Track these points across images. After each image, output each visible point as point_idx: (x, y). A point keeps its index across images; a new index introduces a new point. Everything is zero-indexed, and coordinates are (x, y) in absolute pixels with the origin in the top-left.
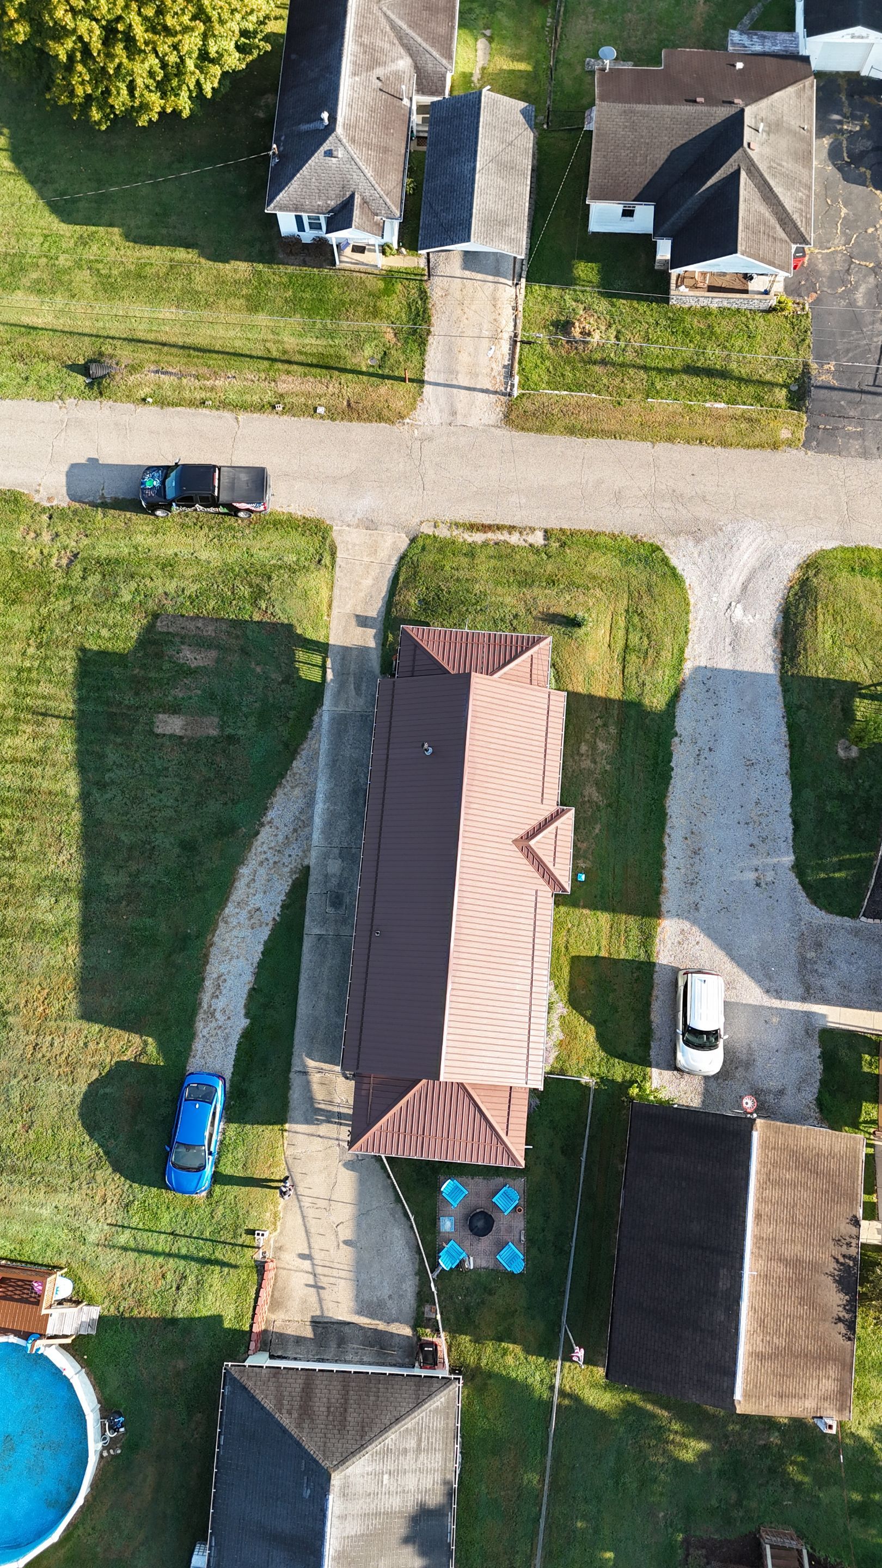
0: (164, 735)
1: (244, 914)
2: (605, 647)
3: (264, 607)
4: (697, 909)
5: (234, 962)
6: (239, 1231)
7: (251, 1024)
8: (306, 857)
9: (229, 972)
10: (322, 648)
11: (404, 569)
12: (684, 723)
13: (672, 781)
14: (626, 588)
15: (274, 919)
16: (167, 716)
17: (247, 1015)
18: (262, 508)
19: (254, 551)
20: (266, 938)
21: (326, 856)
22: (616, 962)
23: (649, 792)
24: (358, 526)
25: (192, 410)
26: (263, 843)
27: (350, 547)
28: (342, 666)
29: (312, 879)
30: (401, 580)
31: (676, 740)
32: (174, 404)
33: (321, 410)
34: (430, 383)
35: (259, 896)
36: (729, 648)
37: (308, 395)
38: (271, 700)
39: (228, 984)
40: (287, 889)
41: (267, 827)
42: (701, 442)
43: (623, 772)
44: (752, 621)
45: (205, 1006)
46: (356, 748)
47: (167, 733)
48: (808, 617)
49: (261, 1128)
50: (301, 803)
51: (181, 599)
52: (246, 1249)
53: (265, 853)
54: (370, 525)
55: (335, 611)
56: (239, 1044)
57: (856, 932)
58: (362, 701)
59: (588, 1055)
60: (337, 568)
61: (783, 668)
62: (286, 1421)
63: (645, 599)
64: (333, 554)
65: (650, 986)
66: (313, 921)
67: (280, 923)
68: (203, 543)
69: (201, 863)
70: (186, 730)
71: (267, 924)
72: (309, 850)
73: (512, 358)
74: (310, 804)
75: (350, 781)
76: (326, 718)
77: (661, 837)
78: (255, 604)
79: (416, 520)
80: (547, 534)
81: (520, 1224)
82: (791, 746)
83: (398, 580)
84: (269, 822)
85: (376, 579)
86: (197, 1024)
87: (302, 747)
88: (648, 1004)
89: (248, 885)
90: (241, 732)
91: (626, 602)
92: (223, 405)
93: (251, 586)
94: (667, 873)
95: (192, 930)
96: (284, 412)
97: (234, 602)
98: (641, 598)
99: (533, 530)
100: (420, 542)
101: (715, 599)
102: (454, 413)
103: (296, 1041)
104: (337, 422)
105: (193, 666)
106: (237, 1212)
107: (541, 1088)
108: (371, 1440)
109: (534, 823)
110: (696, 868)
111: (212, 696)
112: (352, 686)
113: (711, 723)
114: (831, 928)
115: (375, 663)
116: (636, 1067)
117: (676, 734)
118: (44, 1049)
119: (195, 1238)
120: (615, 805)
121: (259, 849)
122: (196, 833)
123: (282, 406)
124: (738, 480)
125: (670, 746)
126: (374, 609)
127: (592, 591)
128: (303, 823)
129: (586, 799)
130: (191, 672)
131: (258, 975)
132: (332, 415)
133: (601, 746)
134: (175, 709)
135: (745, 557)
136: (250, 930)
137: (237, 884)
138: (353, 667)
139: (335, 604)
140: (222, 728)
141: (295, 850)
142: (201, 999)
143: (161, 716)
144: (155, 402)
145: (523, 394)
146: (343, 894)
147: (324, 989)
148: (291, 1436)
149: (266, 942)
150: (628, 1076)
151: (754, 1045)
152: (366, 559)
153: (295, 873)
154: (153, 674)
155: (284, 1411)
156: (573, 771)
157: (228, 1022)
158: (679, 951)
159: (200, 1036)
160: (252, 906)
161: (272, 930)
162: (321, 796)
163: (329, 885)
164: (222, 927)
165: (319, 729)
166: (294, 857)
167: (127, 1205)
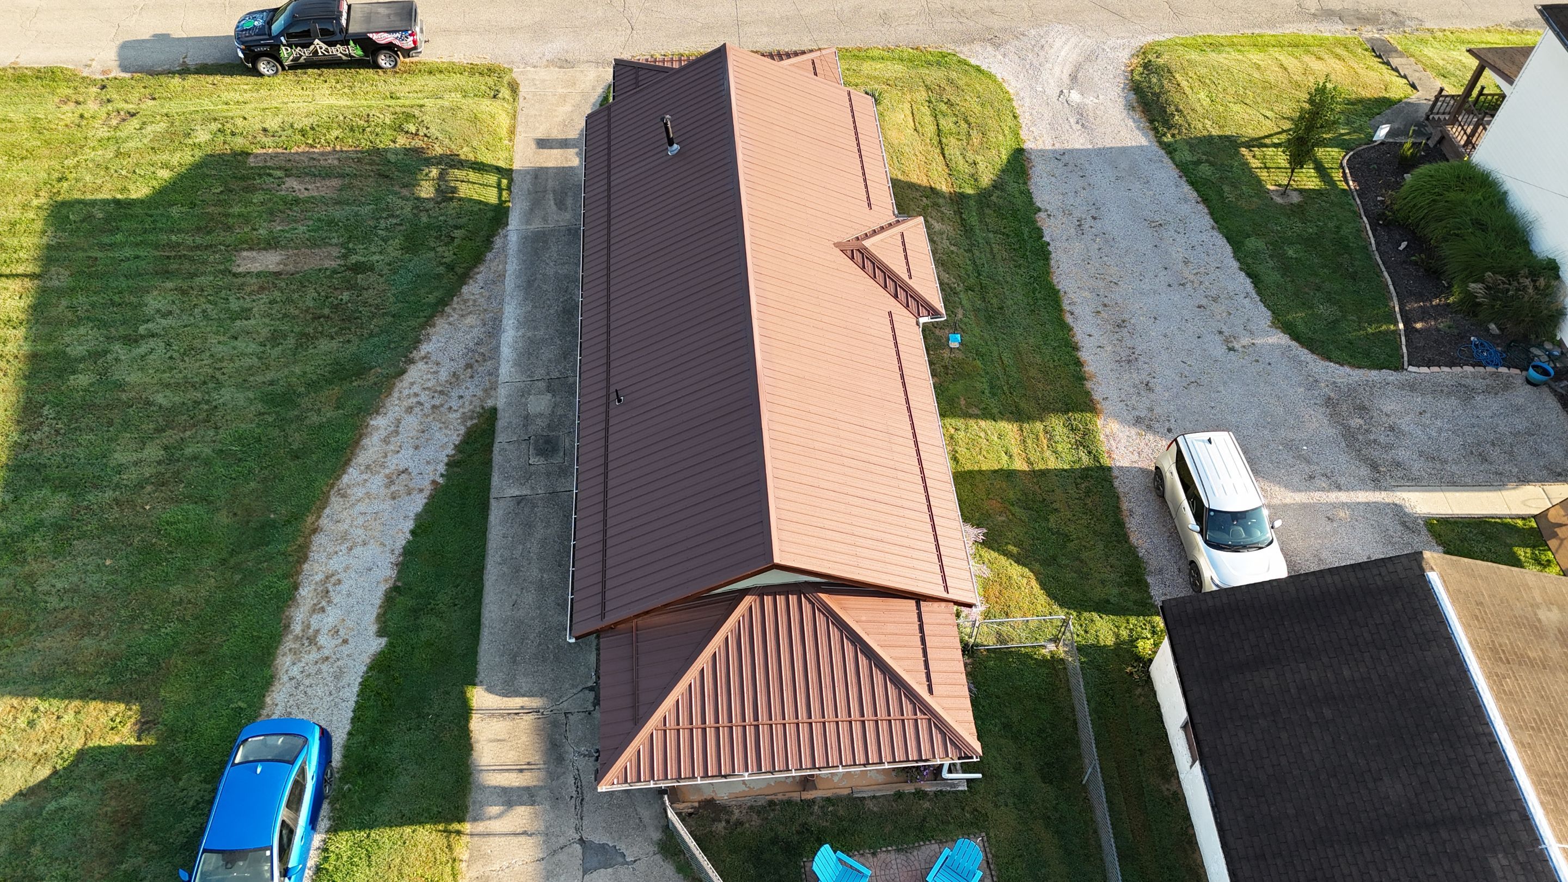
0: (249, 273)
1: (377, 482)
2: (910, 132)
3: (413, 129)
4: (1149, 389)
5: (357, 551)
7: (390, 645)
8: (489, 396)
9: (346, 569)
10: (504, 171)
12: (1046, 198)
13: (1053, 256)
14: (921, 84)
15: (434, 482)
16: (255, 252)
17: (381, 633)
20: (419, 509)
21: (524, 393)
22: (1044, 473)
23: (1023, 270)
24: (547, 66)
26: (412, 384)
27: (537, 83)
28: (534, 185)
29: (501, 424)
31: (1042, 215)
35: (408, 452)
36: (1077, 126)
38: (425, 220)
39: (344, 587)
40: (456, 440)
41: (421, 365)
44: (1096, 101)
45: (297, 628)
47: (254, 270)
48: (1168, 86)
49: (409, 828)
50: (477, 333)
51: (288, 133)
54: (564, 63)
55: (519, 138)
56: (365, 681)
57: (1411, 387)
58: (568, 215)
60: (521, 99)
61: (1156, 133)
63: (949, 90)
64: (514, 89)
66: (506, 478)
67: (446, 487)
68: (327, 92)
69: (300, 418)
70: (285, 265)
71: (421, 491)
72: (494, 387)
74: (493, 329)
75: (556, 300)
76: (513, 237)
77: (1061, 316)
78: (399, 128)
82: (1206, 202)
84: (425, 358)
85: (577, 106)
86: (279, 660)
89: (386, 441)
90: (376, 258)
91: (924, 95)
95: (277, 514)
97: (368, 129)
98: (943, 90)
101: (1040, 89)
105: (301, 196)
109: (865, 229)
110: (1128, 343)
111: (331, 224)
114: (1371, 386)
117: (1039, 210)
121: (406, 392)
122: (294, 382)
125: (1035, 221)
126: (577, 130)
128: (482, 356)
130: (298, 203)
131: (403, 566)
134: (268, 244)
136: (389, 502)
137: (366, 441)
138: (551, 184)
139: (519, 129)
140: (345, 257)
141: (471, 390)
143: (245, 253)
146: (557, 436)
147: (534, 572)
149: (418, 517)
150: (1124, 634)
152: (561, 91)
153: (471, 418)
154: (236, 210)
157: (343, 648)
158: (1142, 444)
159: (285, 678)
160: (393, 467)
161: (431, 497)
162: (511, 322)
163: (531, 429)
164: (335, 503)
165: (504, 250)
166: (468, 398)
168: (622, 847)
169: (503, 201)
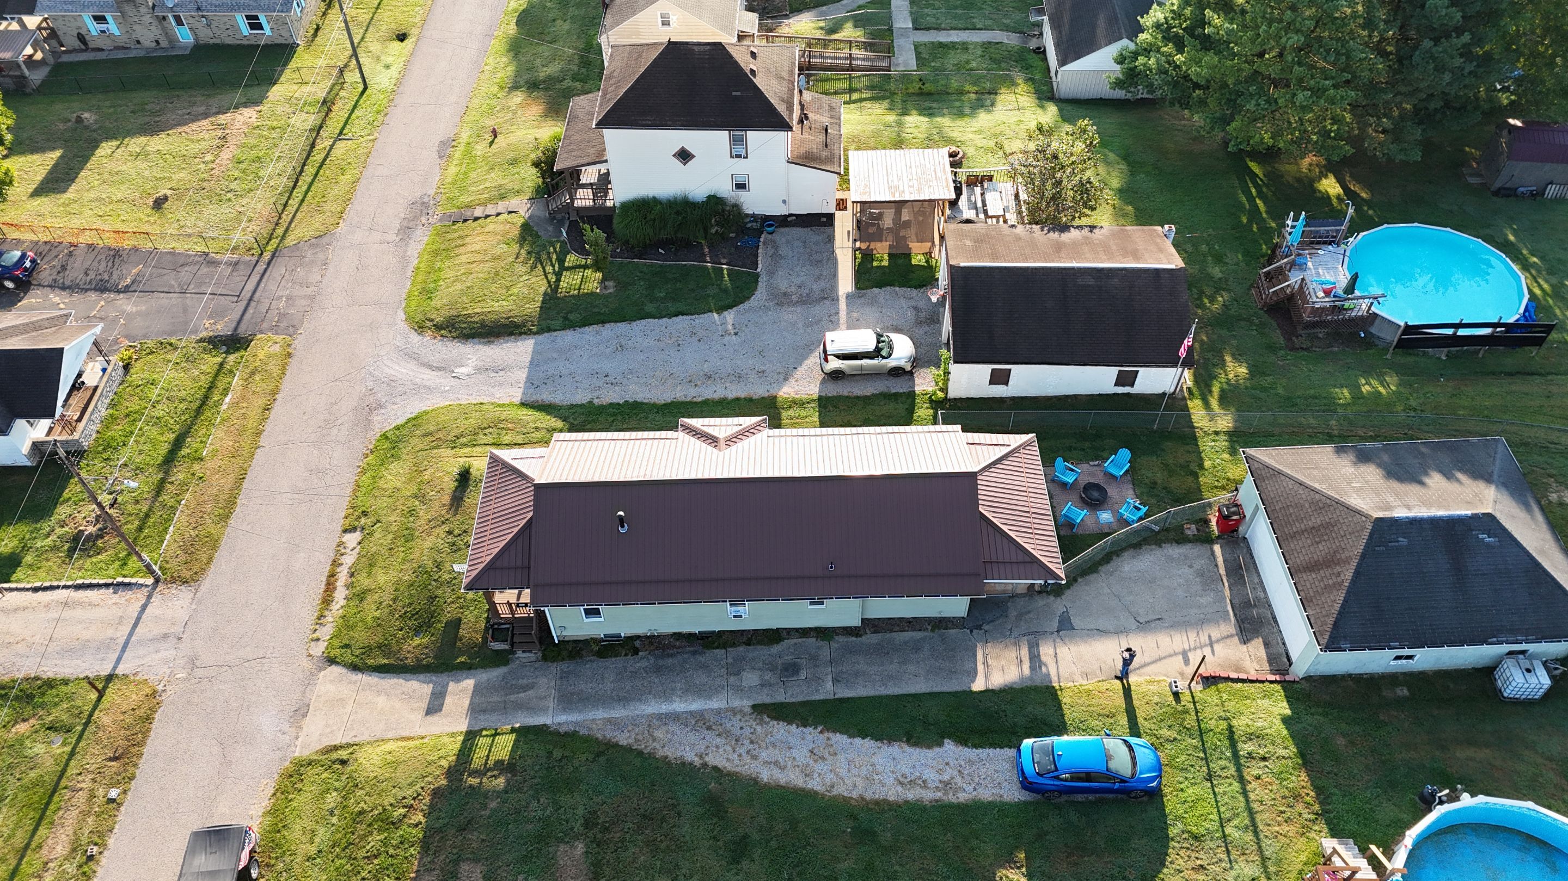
1: (819, 767)
3: (402, 811)
4: (763, 372)
5: (879, 769)
6: (1180, 708)
7: (949, 738)
8: (741, 711)
9: (893, 772)
10: (471, 736)
11: (370, 662)
12: (578, 397)
13: (639, 400)
14: (426, 452)
15: (821, 732)
17: (941, 744)
18: (253, 833)
19: (313, 850)
20: (845, 737)
21: (739, 690)
24: (300, 726)
26: (728, 760)
27: (329, 730)
28: (493, 710)
29: (768, 700)
30: (385, 661)
31: (596, 401)
33: (113, 793)
34: (115, 667)
35: (795, 753)
36: (502, 372)
37: (85, 814)
38: (537, 781)
39: (906, 771)
40: (782, 725)
41: (707, 759)
44: (474, 360)
45: (939, 795)
46: (603, 679)
48: (476, 319)
49: (1064, 707)
50: (674, 727)
52: (1196, 699)
53: (740, 755)
54: (300, 712)
55: (419, 731)
56: (975, 746)
57: (771, 273)
58: (543, 681)
60: (356, 740)
61: (525, 333)
62: (1348, 574)
63: (441, 436)
64: (336, 748)
65: (839, 398)
66: (817, 691)
67: (825, 725)
69: (760, 830)
71: (828, 739)
72: (733, 709)
73: (107, 586)
75: (644, 678)
76: (562, 718)
77: (695, 403)
78: (396, 824)
79: (305, 661)
80: (348, 530)
81: (1083, 465)
82: (603, 322)
83: (385, 665)
84: (701, 757)
85: (379, 693)
86: (961, 800)
87: (601, 738)
88: (857, 397)
89: (783, 768)
90: (580, 811)
91: (443, 451)
93: (370, 834)
94: (731, 396)
95: (848, 827)
96: (102, 843)
98: (439, 439)
99: (341, 544)
100: (337, 652)
102: (166, 636)
103: (959, 688)
104: (138, 772)
106: (1162, 714)
108: (1330, 498)
110: (724, 376)
111: (528, 857)
112: (522, 695)
113: (578, 378)
114: (770, 287)
115: (494, 674)
116: (918, 401)
117: (590, 402)
119: (1205, 754)
121: (737, 762)
122: (720, 843)
123: (91, 848)
124: (318, 380)
125: (603, 404)
126: (420, 688)
127: (426, 477)
128: (700, 721)
131: (890, 739)
132: (127, 778)
135: (404, 370)
136: (839, 757)
137: (782, 782)
138: (496, 698)
139: (406, 733)
140: (574, 837)
141: (734, 725)
142: (931, 801)
146: (783, 664)
147: (893, 668)
148: (1359, 565)
149: (852, 736)
152: (349, 709)
153: (762, 719)
157: (952, 764)
158: (804, 380)
159: (975, 793)
160: (808, 759)
161: (835, 731)
162: (664, 707)
163: (773, 681)
164: (841, 790)
165: (576, 723)
166: (742, 724)
167: (1196, 838)
168: (1059, 613)
169: (513, 730)
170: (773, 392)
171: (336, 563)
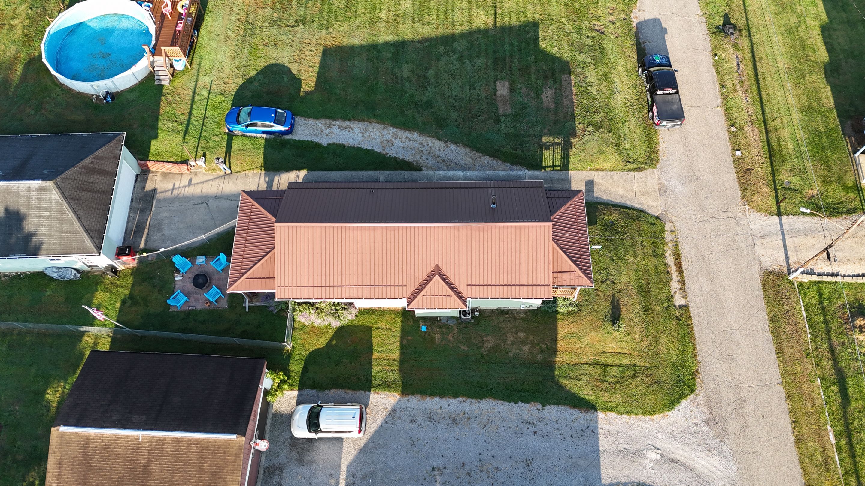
0: (496, 86)
1: (389, 137)
2: (602, 349)
3: (588, 129)
4: (412, 422)
5: (361, 135)
6: (205, 150)
7: (324, 147)
8: (428, 168)
9: (354, 133)
10: (565, 167)
11: (634, 212)
12: (554, 412)
13: (507, 403)
14: (653, 365)
15: (387, 154)
16: (508, 86)
17: (329, 144)
18: (656, 121)
19: (627, 124)
20: (375, 150)
21: (429, 179)
22: (370, 364)
23: (496, 386)
24: (659, 184)
25: (716, 80)
26: (434, 143)
27: (643, 179)
28: (557, 180)
29: (414, 173)
30: (626, 211)
31: (539, 406)
32: (718, 73)
33: (739, 154)
34: (780, 220)
35: (401, 145)
36: (621, 447)
37: (748, 145)
38: (526, 139)
39: (347, 133)
40: (407, 159)
41: (444, 145)
42: (794, 422)
43: (509, 366)
44: (648, 467)
45: (334, 123)
47: (497, 87)
49: (262, 156)
50: (462, 163)
51: (585, 85)
52: (195, 154)
53: (428, 145)
54: (663, 191)
55: (594, 173)
56: (312, 142)
59: (307, 346)
60: (626, 173)
62: (87, 161)
63: (648, 379)
64: (636, 170)
65: (355, 388)
66: (388, 175)
67: (385, 157)
68: (626, 97)
69: (418, 112)
70: (500, 97)
71: (384, 150)
72: (432, 170)
73: (821, 275)
74: (462, 168)
76: (520, 173)
77: (463, 395)
78: (590, 124)
79: (673, 219)
80: (685, 308)
81: (200, 306)
83: (626, 209)
84: (447, 146)
85: (623, 196)
86: (324, 120)
87: (498, 161)
88: (342, 387)
89: (407, 138)
90: (503, 125)
91: (641, 364)
92: (725, 99)
93: (601, 121)
94: (437, 399)
95: (378, 111)
96: (730, 132)
97: (588, 113)
98: (648, 376)
99: (685, 297)
100: (657, 222)
101: (660, 436)
102: (762, 237)
103: (314, 172)
104: (733, 164)
105: (542, 96)
106: (215, 148)
107: (276, 299)
108: (69, 203)
109: (453, 280)
110: (442, 421)
111: (524, 108)
113: (557, 433)
116: (298, 379)
117: (544, 406)
118: (308, 48)
119: (202, 127)
120: (483, 360)
121: (430, 142)
122: (436, 108)
123: (735, 130)
124: (769, 455)
125: (534, 402)
126: (601, 195)
127: (645, 339)
129: (484, 339)
130: (538, 96)
131: (353, 148)
132: (737, 161)
133: (526, 349)
134: (512, 90)
135: (703, 462)
136: (380, 141)
137: (407, 132)
138: (558, 186)
139: (600, 173)
140: (505, 115)
141: (431, 161)
142: (338, 120)
143: (508, 83)
144: (716, 61)
145: (793, 284)
148: (78, 162)
149: (373, 150)
150: (293, 374)
151: (314, 466)
152: (637, 190)
153: (417, 163)
154: (533, 76)
155: (93, 160)
156: (503, 328)
157: (325, 135)
158: (380, 408)
159: (317, 122)
160: (395, 141)
161: (380, 153)
162: (468, 174)
164: (381, 126)
165: (513, 169)
166: (427, 161)
167: (222, 94)
169: (544, 168)
170: (405, 399)
171: (682, 282)
